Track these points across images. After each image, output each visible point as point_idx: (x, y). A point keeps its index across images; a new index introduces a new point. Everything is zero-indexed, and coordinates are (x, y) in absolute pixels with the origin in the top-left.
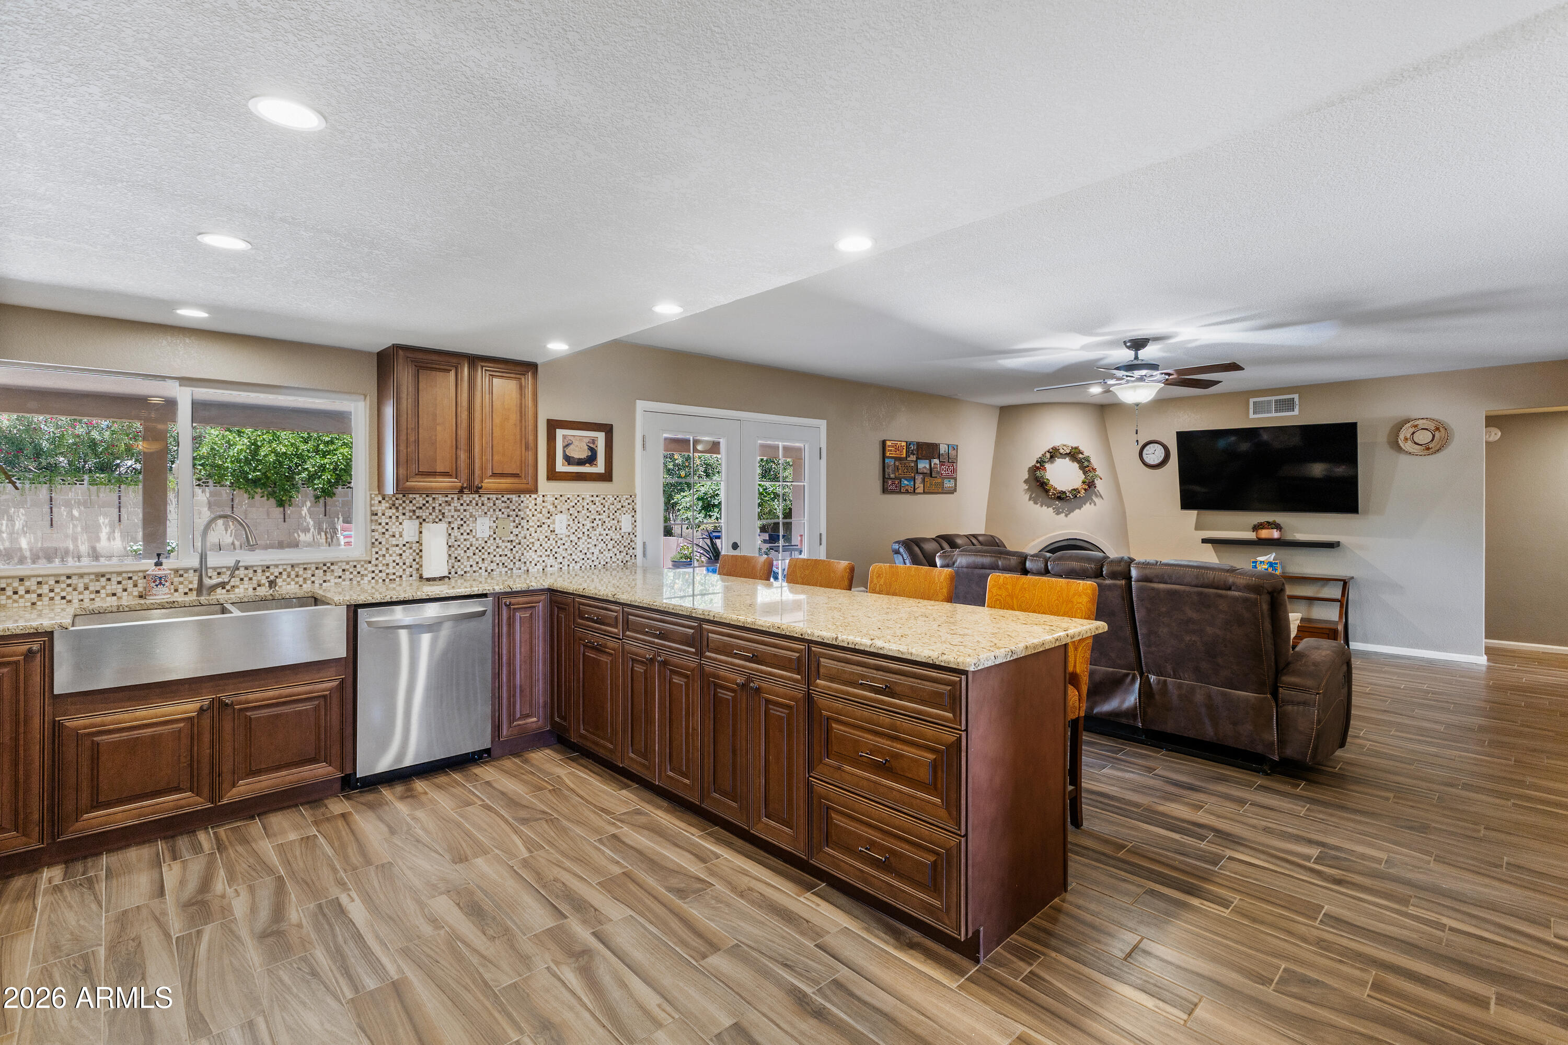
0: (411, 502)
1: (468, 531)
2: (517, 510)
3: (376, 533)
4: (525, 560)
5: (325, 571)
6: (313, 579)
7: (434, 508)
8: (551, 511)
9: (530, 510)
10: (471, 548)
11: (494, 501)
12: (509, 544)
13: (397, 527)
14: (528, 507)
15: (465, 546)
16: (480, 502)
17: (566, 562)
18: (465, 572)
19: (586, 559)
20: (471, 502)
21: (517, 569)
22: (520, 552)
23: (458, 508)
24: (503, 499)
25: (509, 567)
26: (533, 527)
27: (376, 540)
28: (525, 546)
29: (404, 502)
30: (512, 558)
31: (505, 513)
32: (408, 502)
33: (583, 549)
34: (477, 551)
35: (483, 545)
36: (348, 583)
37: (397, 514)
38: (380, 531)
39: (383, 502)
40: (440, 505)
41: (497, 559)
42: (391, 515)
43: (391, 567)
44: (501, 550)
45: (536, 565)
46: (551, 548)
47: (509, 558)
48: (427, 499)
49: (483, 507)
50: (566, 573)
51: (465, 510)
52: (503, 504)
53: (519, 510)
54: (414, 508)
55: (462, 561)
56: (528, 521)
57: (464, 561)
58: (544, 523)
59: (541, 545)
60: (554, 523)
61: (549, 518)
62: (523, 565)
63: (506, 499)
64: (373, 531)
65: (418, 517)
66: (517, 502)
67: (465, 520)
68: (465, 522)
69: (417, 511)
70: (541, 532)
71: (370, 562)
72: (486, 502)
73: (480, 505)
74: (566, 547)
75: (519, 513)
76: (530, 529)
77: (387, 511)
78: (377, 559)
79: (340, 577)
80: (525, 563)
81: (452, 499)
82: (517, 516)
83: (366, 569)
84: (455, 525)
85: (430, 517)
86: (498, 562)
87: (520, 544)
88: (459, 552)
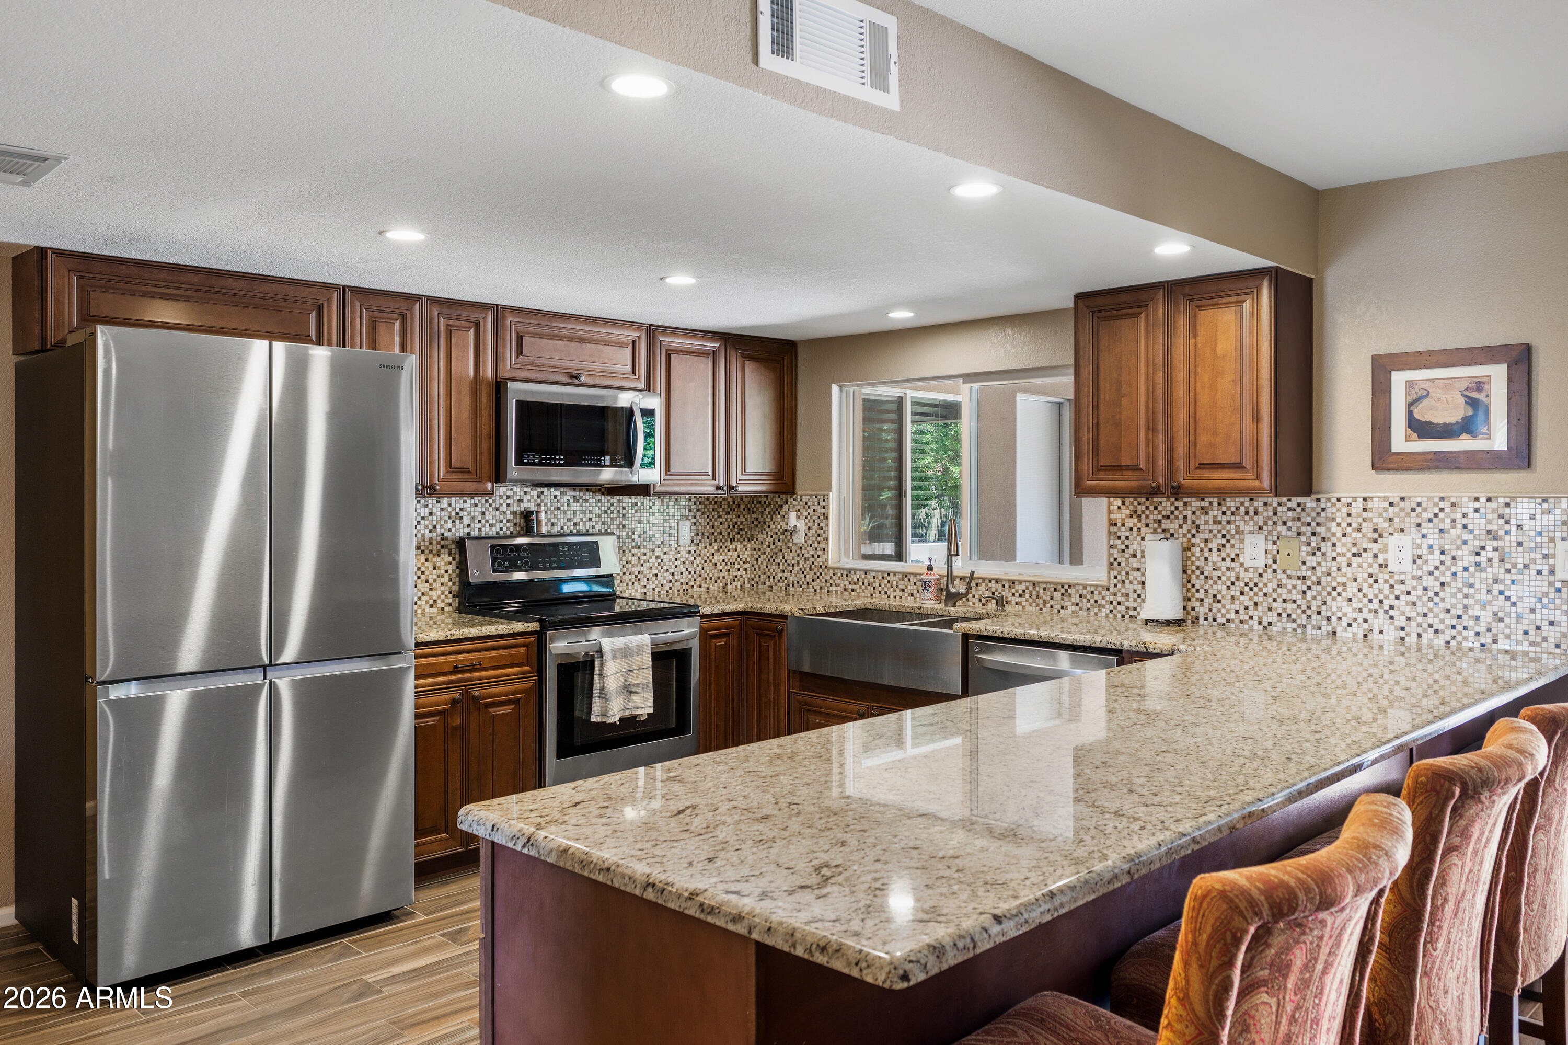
0: (1156, 508)
1: (1233, 556)
2: (1313, 524)
3: (1115, 550)
4: (1329, 614)
5: (1063, 595)
6: (1052, 602)
7: (1185, 517)
8: (1380, 527)
9: (1339, 525)
10: (1237, 583)
11: (1275, 508)
12: (1299, 582)
13: (1139, 543)
14: (1333, 520)
15: (1228, 579)
16: (1252, 508)
17: (1412, 628)
18: (1228, 621)
19: (1459, 628)
20: (1238, 508)
21: (1313, 627)
22: (1319, 598)
23: (1219, 518)
24: (1289, 504)
25: (1299, 622)
26: (1344, 555)
27: (1115, 559)
28: (1329, 589)
29: (1147, 508)
30: (1304, 607)
31: (1294, 529)
32: (1152, 508)
33: (1454, 606)
34: (1247, 589)
35: (1256, 580)
36: (1085, 613)
37: (1139, 525)
38: (1119, 547)
39: (1123, 507)
40: (1194, 513)
41: (1279, 606)
42: (1131, 525)
43: (1131, 600)
44: (1285, 591)
45: (1350, 625)
46: (1381, 597)
47: (1299, 606)
48: (1176, 504)
49: (1256, 518)
50: (1414, 650)
51: (1229, 522)
52: (1290, 514)
53: (1318, 524)
54: (1160, 517)
55: (1223, 601)
56: (1334, 545)
57: (1226, 601)
58: (1365, 550)
59: (1360, 590)
60: (1385, 550)
61: (1375, 541)
62: (1324, 623)
63: (1294, 505)
64: (1112, 547)
65: (1164, 531)
66: (1313, 509)
67: (1228, 537)
68: (1228, 541)
69: (1163, 521)
70: (1360, 566)
71: (1108, 589)
72: (1261, 509)
73: (1251, 514)
74: (1413, 598)
75: (1318, 529)
76: (1338, 559)
77: (1127, 520)
78: (1116, 585)
79: (1077, 604)
80: (1329, 618)
81: (1211, 503)
82: (1313, 534)
83: (1104, 598)
84: (1214, 545)
85: (1180, 530)
86: (1280, 611)
87: (1319, 583)
88: (1220, 588)
